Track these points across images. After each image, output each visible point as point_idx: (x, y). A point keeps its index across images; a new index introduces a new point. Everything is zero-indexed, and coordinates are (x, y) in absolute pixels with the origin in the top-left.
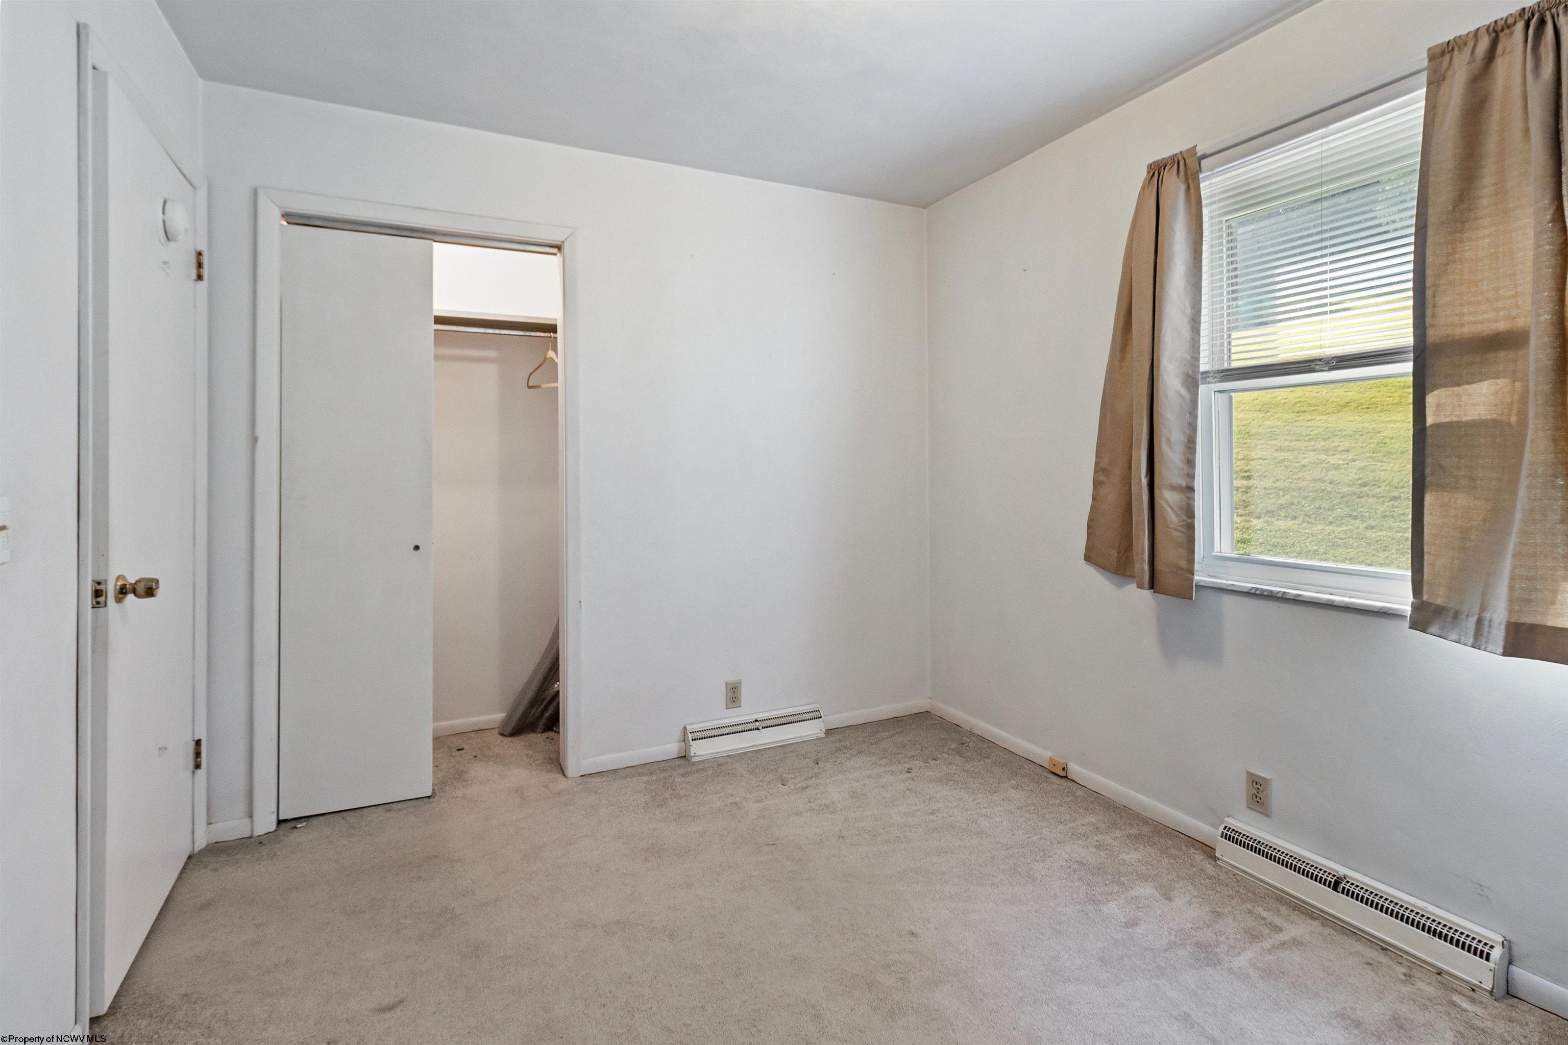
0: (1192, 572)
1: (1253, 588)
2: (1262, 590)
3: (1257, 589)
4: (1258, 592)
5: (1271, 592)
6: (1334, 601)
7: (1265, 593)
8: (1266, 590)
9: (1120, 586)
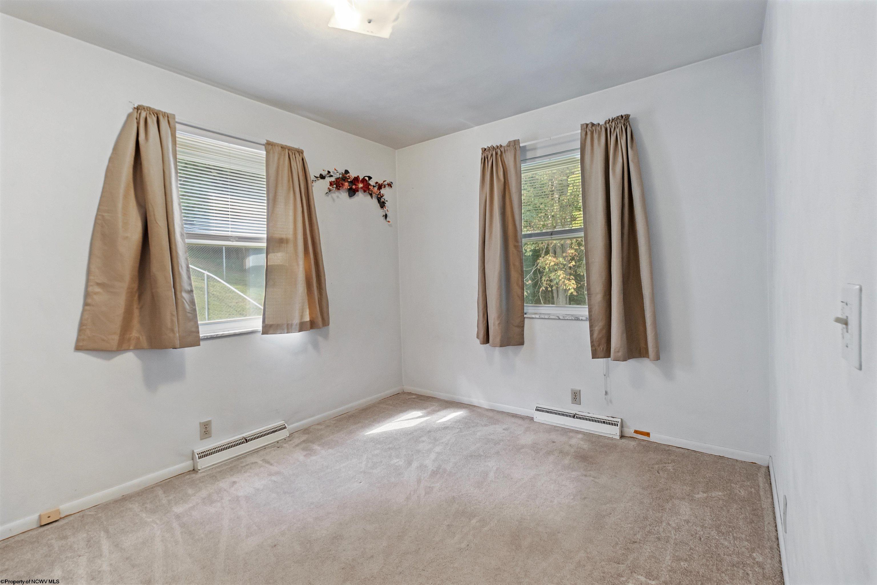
0: (198, 332)
1: (203, 336)
2: (207, 336)
3: (205, 336)
4: (205, 338)
5: (211, 336)
6: (236, 333)
7: (209, 337)
8: (209, 336)
9: (109, 359)
